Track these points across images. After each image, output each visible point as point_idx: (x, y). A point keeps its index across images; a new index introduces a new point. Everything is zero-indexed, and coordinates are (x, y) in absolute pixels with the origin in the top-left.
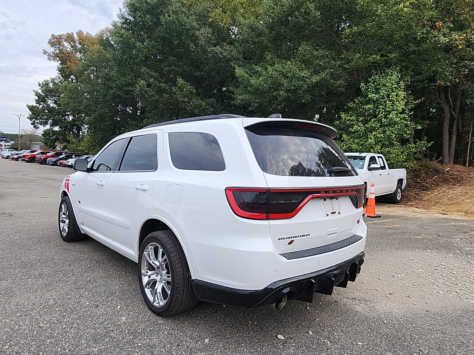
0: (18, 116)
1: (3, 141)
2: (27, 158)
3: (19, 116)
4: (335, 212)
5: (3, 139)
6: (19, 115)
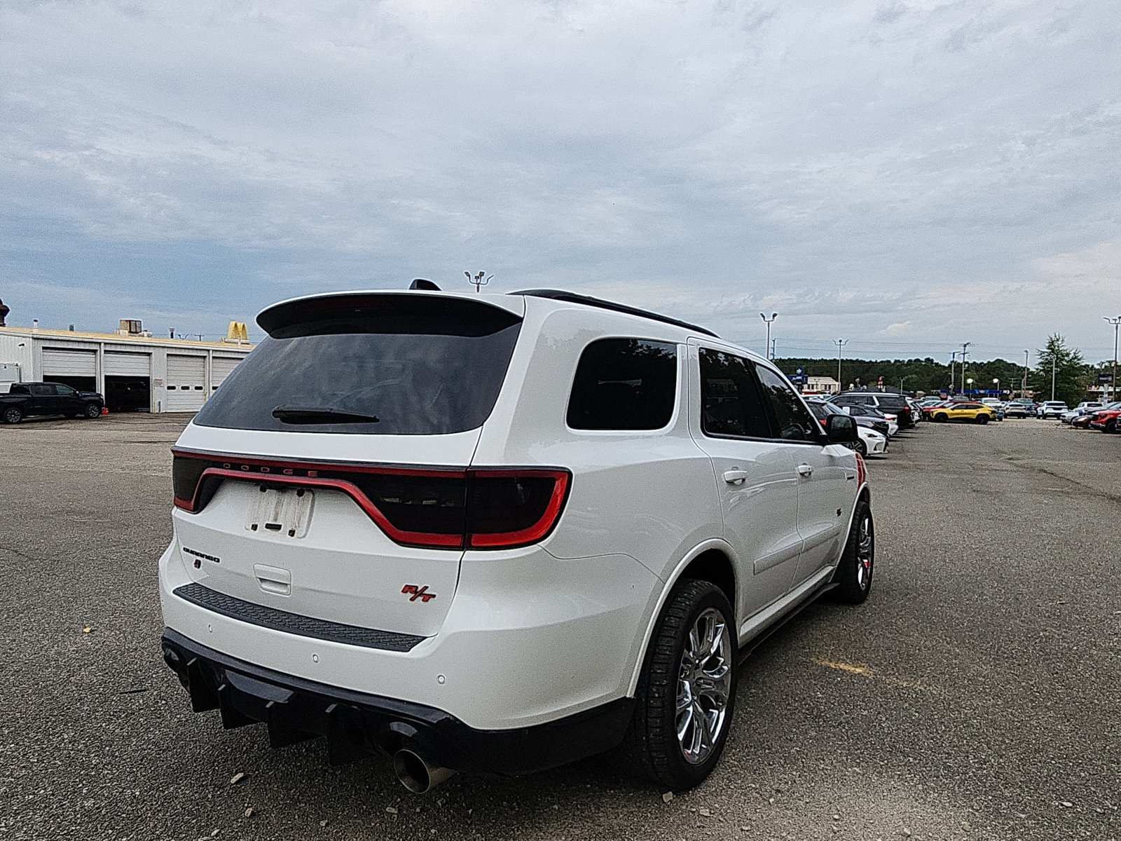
0: (1114, 322)
1: (1105, 385)
2: (1102, 423)
3: (1117, 322)
4: (278, 527)
5: (1105, 379)
6: (1117, 318)
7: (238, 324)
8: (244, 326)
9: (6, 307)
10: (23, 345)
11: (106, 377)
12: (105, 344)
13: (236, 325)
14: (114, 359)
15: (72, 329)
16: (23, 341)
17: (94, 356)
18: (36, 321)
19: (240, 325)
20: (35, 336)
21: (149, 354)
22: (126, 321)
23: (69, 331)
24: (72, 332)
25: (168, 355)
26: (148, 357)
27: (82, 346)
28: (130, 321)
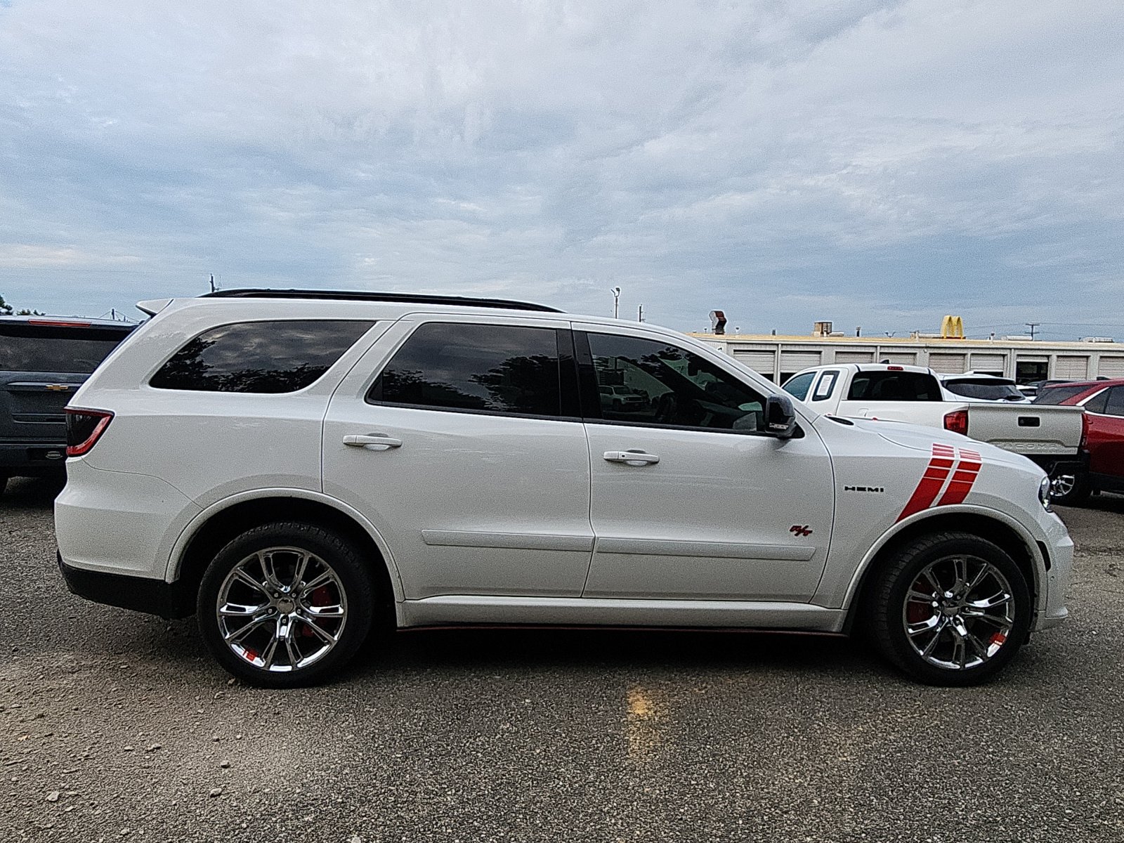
7: (953, 319)
8: (959, 319)
9: (725, 319)
10: (721, 349)
11: (781, 374)
12: (782, 345)
13: (950, 319)
14: (788, 358)
15: (774, 333)
16: (721, 345)
17: (773, 356)
18: (737, 329)
19: (954, 319)
20: (729, 341)
21: (820, 353)
22: (819, 323)
23: (771, 335)
24: (775, 337)
25: (837, 353)
26: (819, 355)
27: (763, 348)
28: (822, 323)
